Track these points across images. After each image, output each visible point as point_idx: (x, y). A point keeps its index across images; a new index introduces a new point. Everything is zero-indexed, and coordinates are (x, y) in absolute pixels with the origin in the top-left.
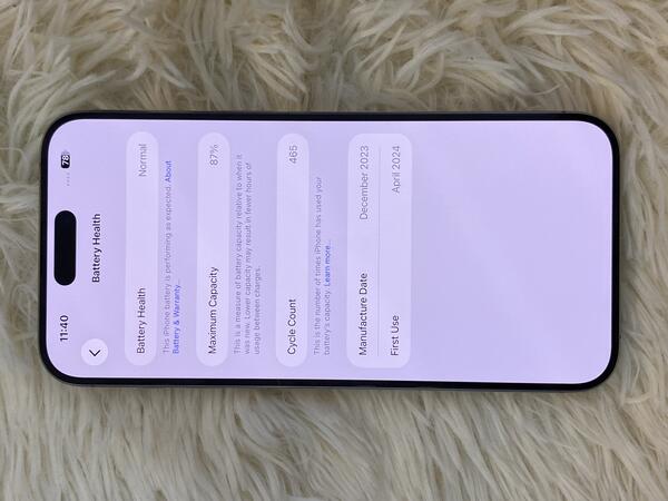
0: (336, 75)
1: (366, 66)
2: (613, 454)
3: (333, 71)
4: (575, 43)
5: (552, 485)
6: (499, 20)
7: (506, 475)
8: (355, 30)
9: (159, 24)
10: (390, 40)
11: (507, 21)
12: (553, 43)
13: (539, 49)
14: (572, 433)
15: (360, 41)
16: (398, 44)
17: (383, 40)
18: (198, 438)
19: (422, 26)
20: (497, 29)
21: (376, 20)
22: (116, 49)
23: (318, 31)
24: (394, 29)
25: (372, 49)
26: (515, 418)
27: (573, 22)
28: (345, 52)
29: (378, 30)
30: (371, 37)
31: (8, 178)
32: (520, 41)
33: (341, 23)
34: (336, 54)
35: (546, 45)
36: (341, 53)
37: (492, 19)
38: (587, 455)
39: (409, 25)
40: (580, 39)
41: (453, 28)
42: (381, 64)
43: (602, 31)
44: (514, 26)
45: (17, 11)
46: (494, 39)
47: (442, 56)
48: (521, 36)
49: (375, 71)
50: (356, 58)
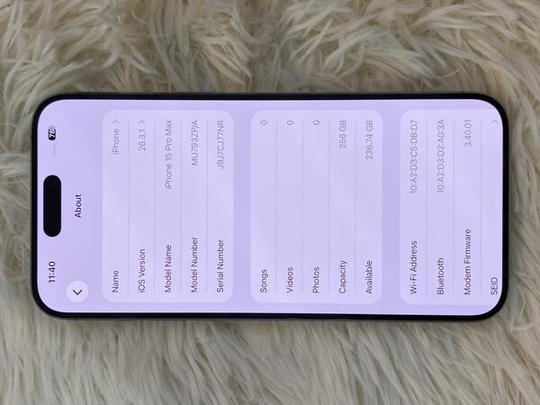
0: (275, 61)
1: (299, 55)
2: (504, 372)
3: (273, 59)
4: (472, 35)
5: (454, 398)
6: (409, 15)
7: (416, 390)
8: (290, 25)
9: (128, 21)
10: (319, 32)
11: (415, 17)
12: (454, 35)
13: (442, 39)
14: (470, 355)
17: (313, 33)
18: (164, 361)
20: (407, 24)
21: (308, 16)
22: (93, 41)
23: (259, 26)
24: (322, 23)
25: (304, 41)
26: (424, 344)
27: (470, 17)
28: (282, 43)
29: (309, 24)
30: (303, 31)
31: (5, 148)
32: (426, 33)
35: (447, 36)
36: (279, 43)
37: (403, 15)
38: (482, 373)
39: (335, 20)
40: (476, 32)
41: (371, 23)
43: (494, 24)
44: (421, 21)
45: (11, 10)
46: (405, 32)
47: (362, 46)
49: (307, 58)
50: (291, 47)
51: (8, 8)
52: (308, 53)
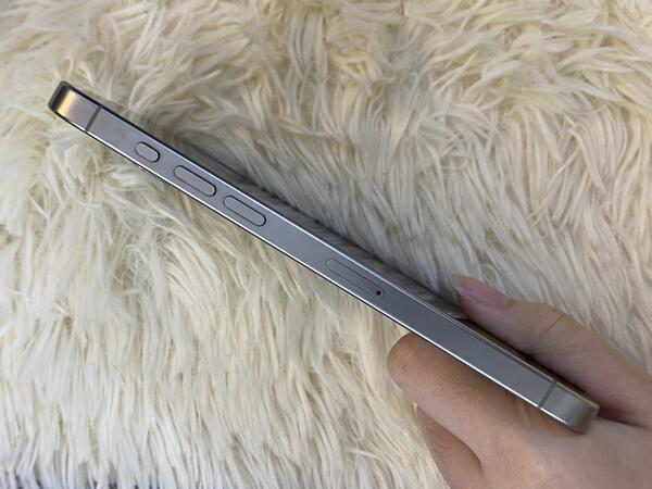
0: (412, 91)
1: (439, 86)
3: (410, 88)
4: (621, 79)
6: (555, 55)
8: (432, 55)
10: (461, 65)
11: (561, 56)
12: (601, 79)
13: (587, 81)
15: (436, 64)
16: (469, 69)
17: (456, 65)
19: (490, 55)
20: (553, 63)
21: (453, 47)
24: (467, 56)
27: (618, 61)
28: (423, 71)
29: (452, 56)
30: (445, 62)
32: (572, 74)
33: (419, 48)
34: (414, 73)
35: (594, 79)
36: (419, 72)
37: (549, 53)
39: (479, 54)
40: (623, 75)
41: (516, 57)
42: (452, 85)
43: (642, 69)
44: (568, 61)
45: (147, 18)
46: (552, 71)
47: (506, 81)
48: (572, 70)
49: (446, 90)
50: (431, 78)
51: (144, 16)
52: (447, 84)
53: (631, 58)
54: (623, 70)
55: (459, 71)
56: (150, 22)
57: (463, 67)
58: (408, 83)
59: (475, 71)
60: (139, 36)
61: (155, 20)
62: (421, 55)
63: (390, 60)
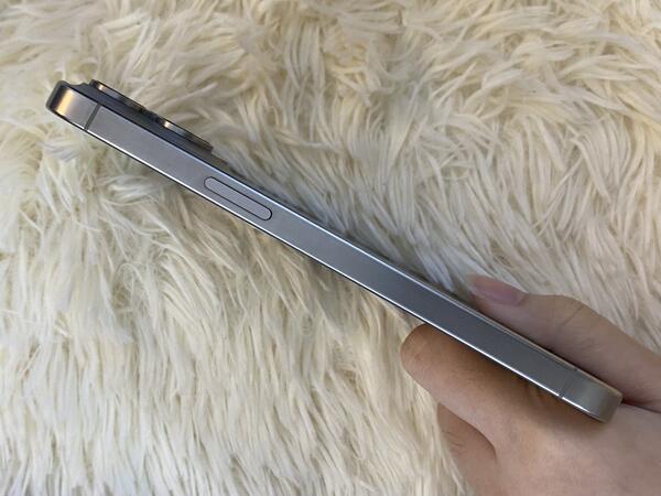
15: (436, 73)
16: (468, 78)
19: (490, 65)
33: (418, 58)
34: (413, 83)
42: (451, 95)
48: (574, 78)
53: (634, 66)
54: (626, 78)
55: (459, 81)
56: (143, 33)
57: (464, 77)
58: (408, 93)
59: (474, 81)
60: (132, 48)
61: (148, 31)
62: (420, 66)
63: (388, 70)
